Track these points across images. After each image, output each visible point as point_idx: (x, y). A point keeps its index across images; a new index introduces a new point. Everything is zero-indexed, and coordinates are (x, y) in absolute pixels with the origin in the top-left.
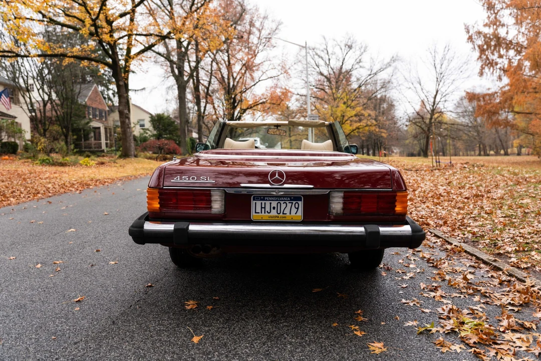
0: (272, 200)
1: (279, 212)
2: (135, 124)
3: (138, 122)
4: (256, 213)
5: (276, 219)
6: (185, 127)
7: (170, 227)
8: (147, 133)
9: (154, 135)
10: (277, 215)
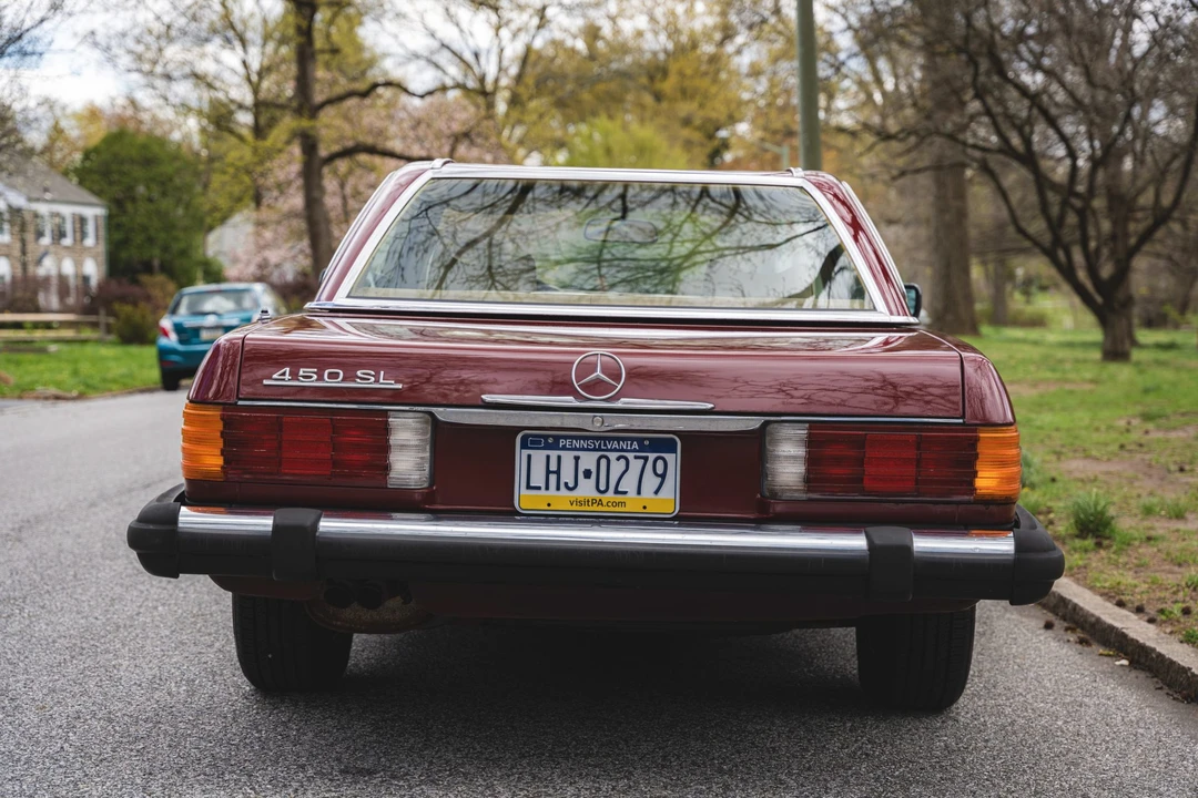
0: (583, 449)
1: (602, 488)
4: (529, 487)
5: (595, 508)
7: (262, 523)
10: (598, 496)
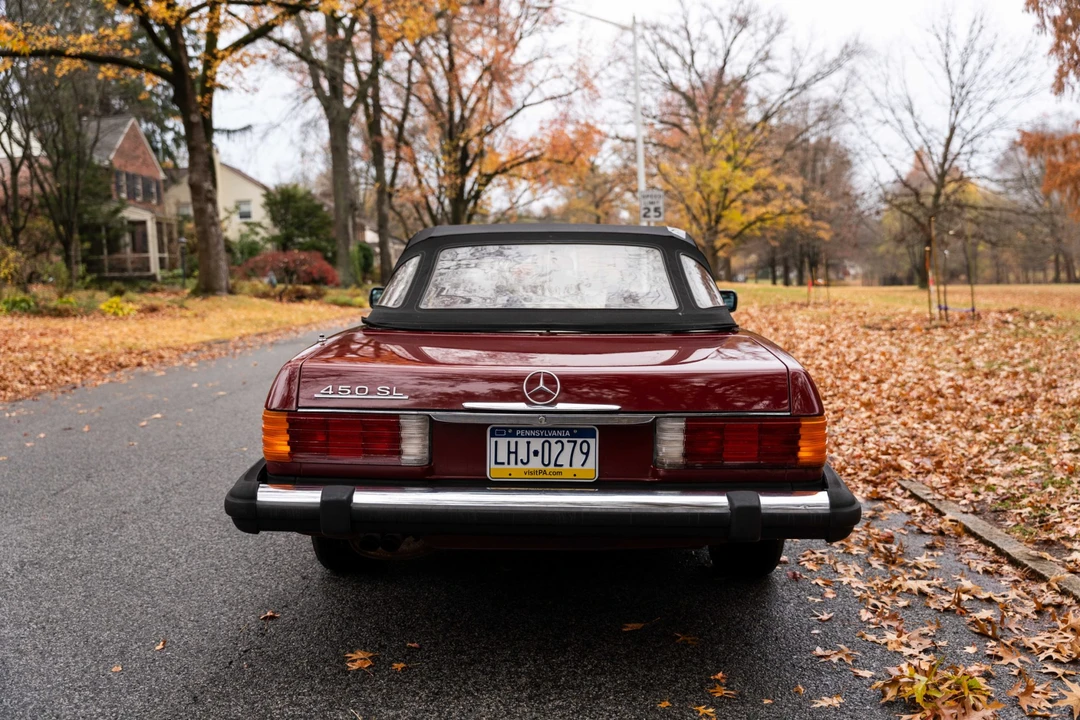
0: (532, 437)
1: (546, 462)
2: (231, 213)
3: (237, 207)
4: (496, 463)
5: (541, 476)
6: (346, 220)
7: (312, 497)
8: (257, 234)
9: (273, 239)
10: (542, 467)
